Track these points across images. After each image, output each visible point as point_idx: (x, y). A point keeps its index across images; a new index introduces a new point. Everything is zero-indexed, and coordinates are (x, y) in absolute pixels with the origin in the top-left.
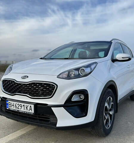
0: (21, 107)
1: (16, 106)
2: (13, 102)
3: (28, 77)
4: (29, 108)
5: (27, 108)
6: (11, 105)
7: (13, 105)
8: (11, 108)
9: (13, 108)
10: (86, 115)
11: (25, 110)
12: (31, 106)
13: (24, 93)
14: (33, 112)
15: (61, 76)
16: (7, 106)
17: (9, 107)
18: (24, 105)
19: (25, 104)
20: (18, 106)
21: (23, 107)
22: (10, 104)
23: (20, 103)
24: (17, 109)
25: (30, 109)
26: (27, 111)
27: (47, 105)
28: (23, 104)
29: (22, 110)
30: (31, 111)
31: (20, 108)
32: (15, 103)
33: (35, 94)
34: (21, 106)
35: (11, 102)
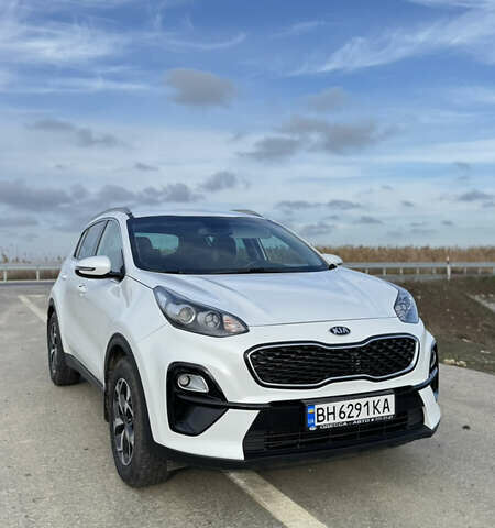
0: (360, 409)
1: (341, 412)
2: (331, 405)
4: (380, 407)
5: (375, 408)
6: (326, 414)
7: (334, 413)
8: (326, 422)
9: (331, 421)
11: (371, 415)
12: (386, 400)
14: (393, 412)
16: (310, 422)
17: (317, 424)
18: (367, 404)
19: (370, 400)
20: (347, 411)
21: (364, 410)
22: (320, 412)
23: (354, 402)
24: (346, 419)
25: (384, 408)
26: (377, 415)
28: (363, 401)
29: (364, 416)
30: (386, 413)
31: (355, 413)
32: (338, 405)
34: (358, 407)
35: (324, 406)
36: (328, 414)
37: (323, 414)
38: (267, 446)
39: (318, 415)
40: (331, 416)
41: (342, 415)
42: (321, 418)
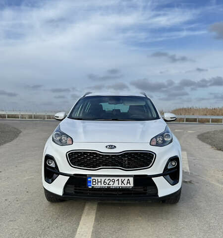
0: (114, 182)
1: (104, 182)
2: (99, 179)
4: (125, 182)
5: (122, 182)
6: (97, 182)
7: (101, 182)
8: (97, 185)
9: (99, 185)
11: (120, 185)
12: (128, 180)
14: (132, 185)
16: (89, 184)
17: (92, 185)
18: (118, 180)
19: (121, 178)
20: (108, 182)
21: (116, 183)
22: (94, 181)
23: (111, 178)
24: (107, 185)
25: (127, 183)
26: (123, 185)
28: (116, 179)
29: (116, 185)
30: (128, 185)
31: (111, 183)
32: (103, 179)
34: (113, 181)
35: (96, 178)
36: (98, 182)
37: (95, 182)
38: (75, 192)
39: (93, 182)
40: (99, 183)
41: (105, 183)
42: (94, 183)
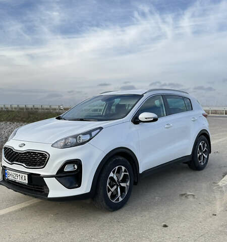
1: (13, 176)
3: (24, 145)
4: (23, 178)
6: (9, 174)
9: (11, 178)
10: (79, 186)
12: (25, 176)
13: (21, 162)
14: (27, 182)
15: (54, 145)
16: (6, 175)
17: (8, 177)
19: (21, 174)
21: (19, 177)
23: (16, 173)
24: (14, 179)
25: (25, 179)
27: (40, 175)
28: (19, 174)
29: (18, 180)
30: (25, 182)
31: (16, 177)
32: (12, 172)
33: (30, 164)
34: (17, 175)
35: (9, 171)
